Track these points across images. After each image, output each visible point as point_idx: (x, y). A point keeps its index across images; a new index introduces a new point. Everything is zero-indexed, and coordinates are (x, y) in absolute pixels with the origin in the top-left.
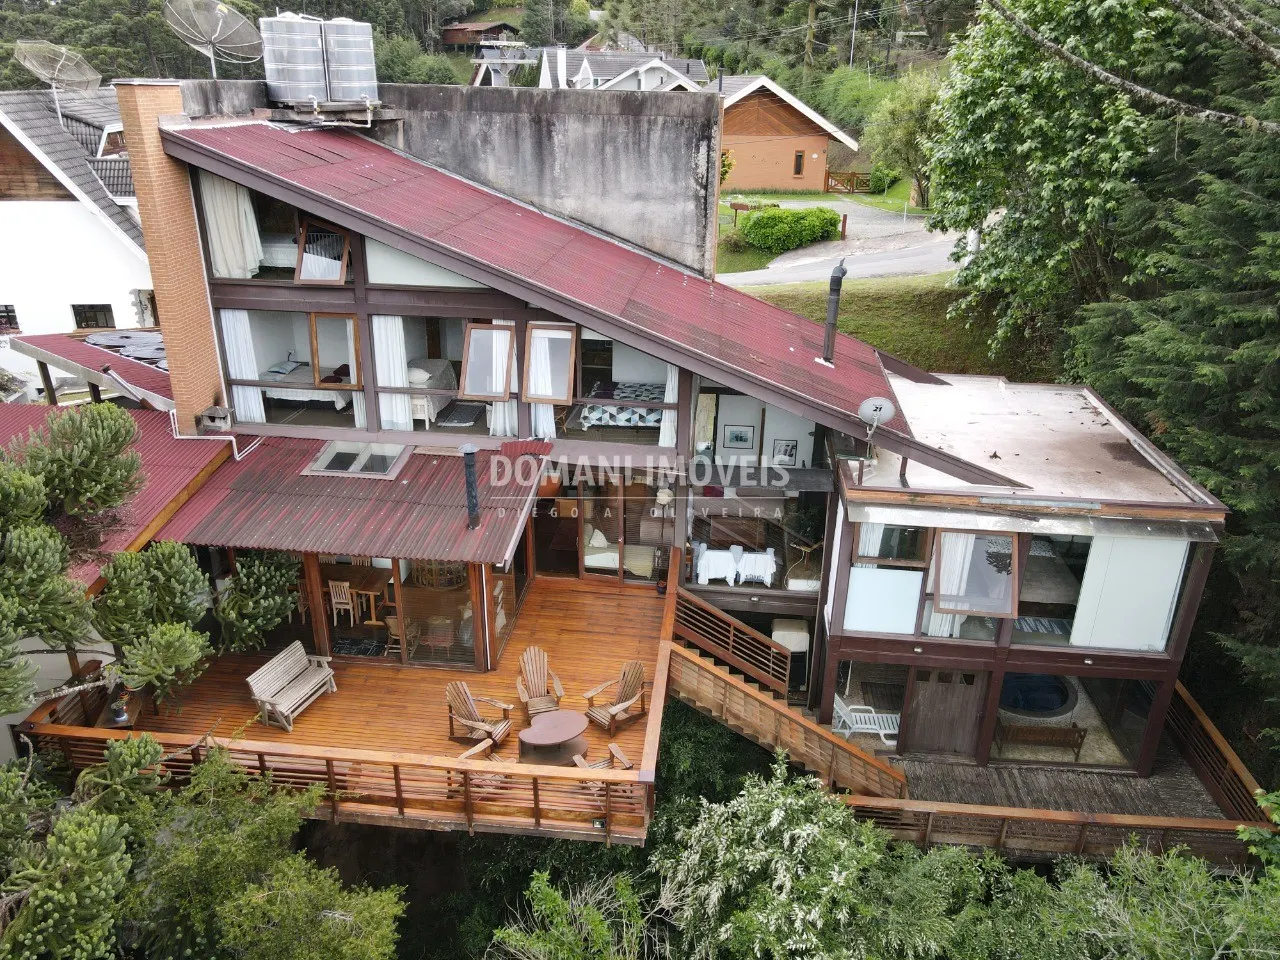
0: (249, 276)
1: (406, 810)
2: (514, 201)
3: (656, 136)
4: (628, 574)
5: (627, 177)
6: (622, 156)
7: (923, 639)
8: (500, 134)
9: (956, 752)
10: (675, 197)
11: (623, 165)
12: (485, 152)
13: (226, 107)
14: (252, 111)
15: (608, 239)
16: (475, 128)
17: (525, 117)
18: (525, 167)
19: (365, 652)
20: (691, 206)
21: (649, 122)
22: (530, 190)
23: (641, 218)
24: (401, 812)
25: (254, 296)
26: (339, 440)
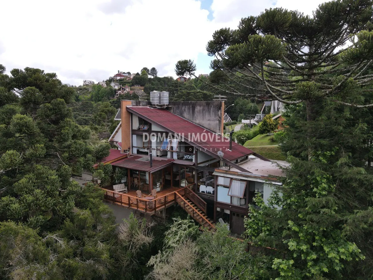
0: (137, 129)
2: (188, 121)
5: (207, 116)
6: (206, 113)
7: (232, 205)
8: (187, 109)
10: (215, 120)
12: (184, 112)
13: (141, 104)
14: (146, 105)
16: (183, 108)
17: (191, 106)
18: (191, 115)
20: (218, 122)
21: (211, 107)
23: (209, 124)
25: (137, 132)
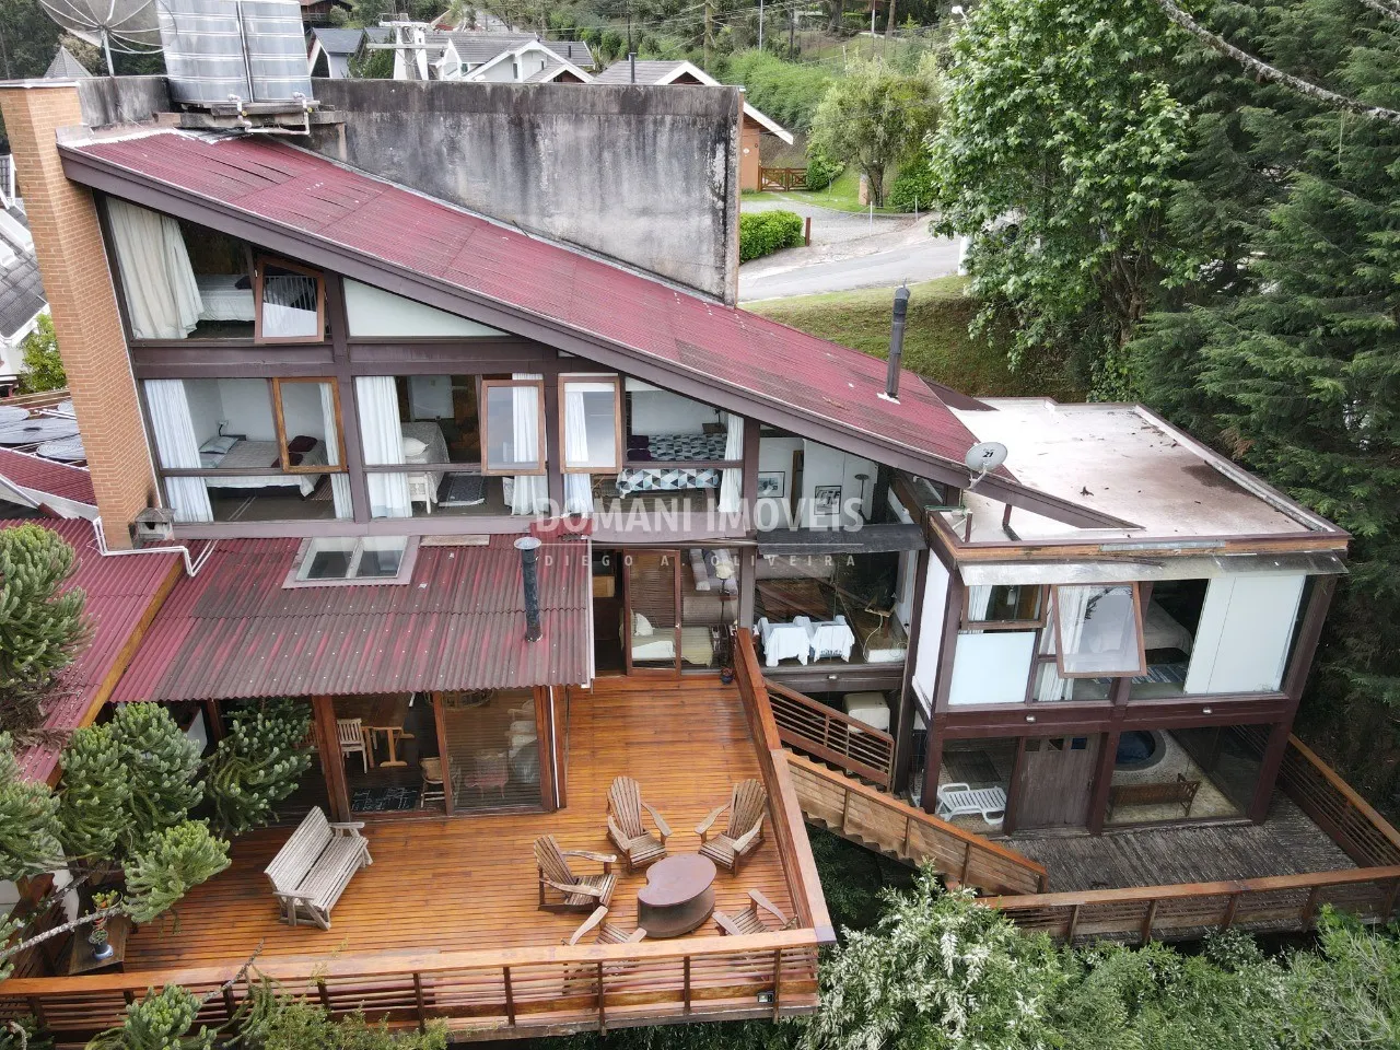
0: (184, 335)
1: (517, 1017)
2: (492, 221)
3: (663, 139)
4: (686, 664)
5: (631, 189)
6: (624, 163)
7: (1035, 707)
8: (471, 139)
9: (1066, 824)
10: (688, 211)
11: (625, 173)
12: (452, 162)
13: (126, 113)
14: (155, 116)
15: (610, 263)
16: (439, 132)
17: (502, 118)
18: (503, 180)
19: (393, 804)
20: (707, 220)
21: (655, 122)
22: (511, 207)
23: (648, 238)
24: (512, 1021)
25: (193, 361)
26: (320, 537)
